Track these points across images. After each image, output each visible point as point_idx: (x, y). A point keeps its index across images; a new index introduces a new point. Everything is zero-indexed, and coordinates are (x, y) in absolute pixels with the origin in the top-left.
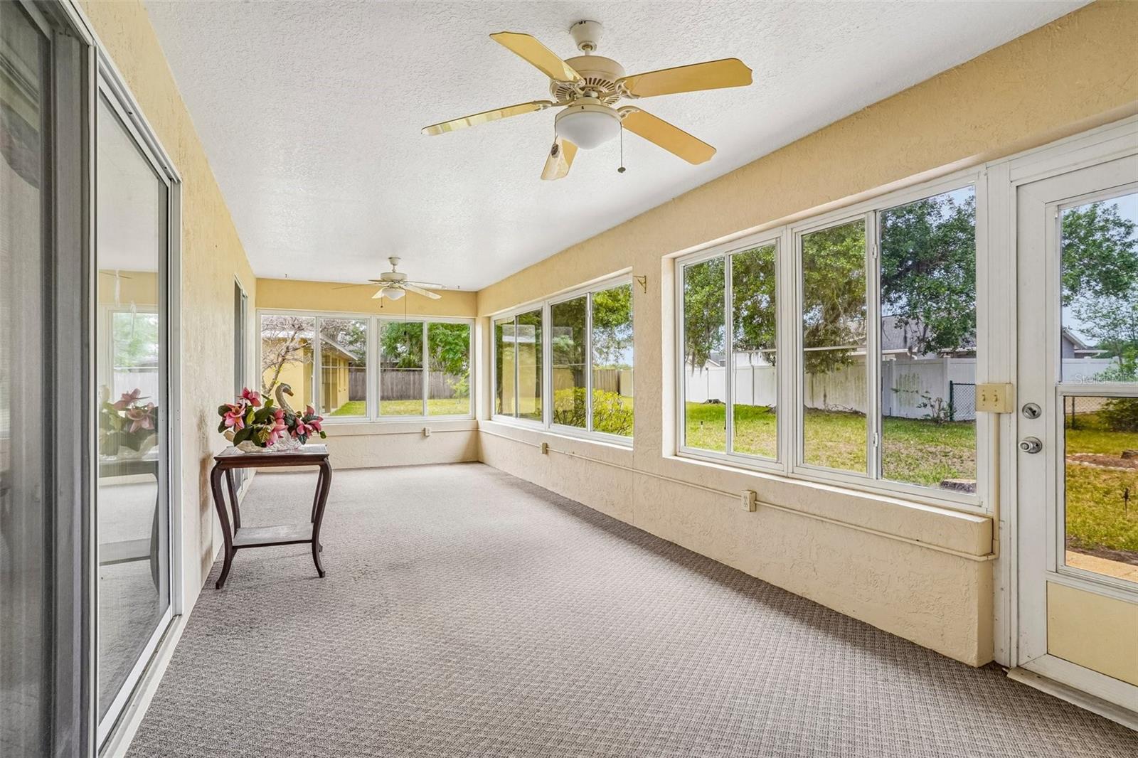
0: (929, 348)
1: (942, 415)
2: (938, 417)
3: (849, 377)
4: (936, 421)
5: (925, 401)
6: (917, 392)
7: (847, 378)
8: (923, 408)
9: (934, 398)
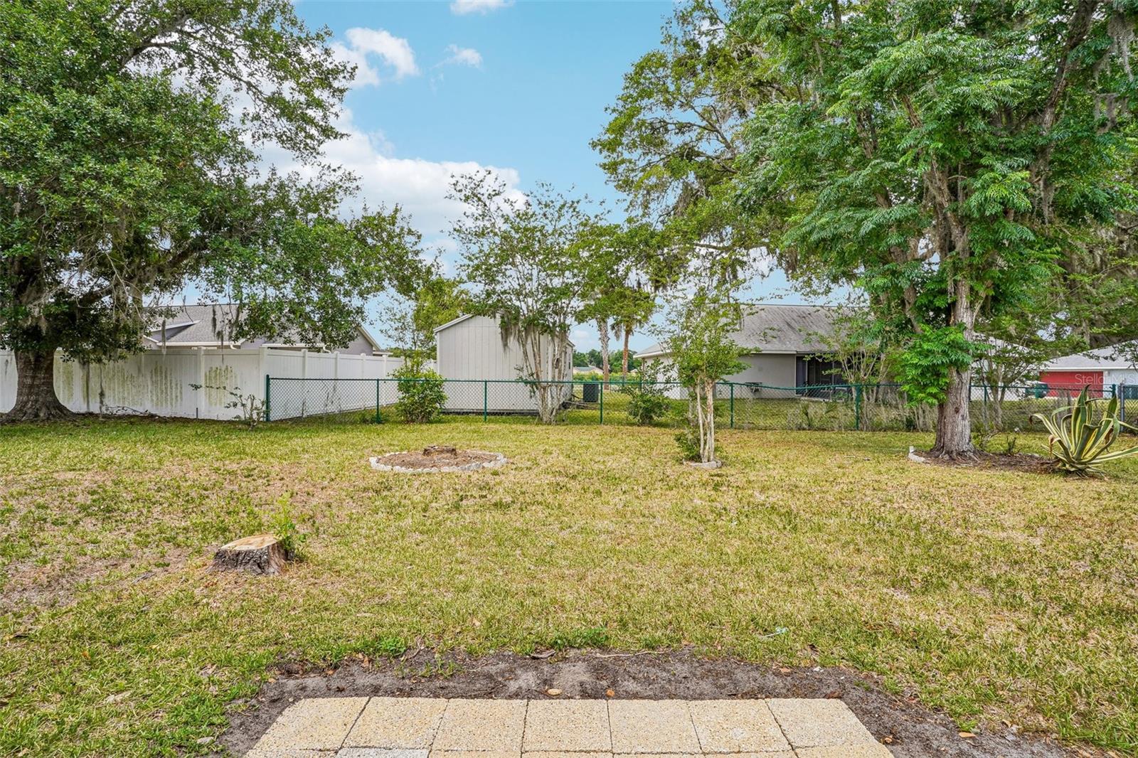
0: (241, 334)
1: (255, 416)
2: (251, 418)
3: (143, 369)
4: (247, 425)
5: (234, 399)
6: (225, 388)
7: (139, 370)
8: (232, 408)
9: (245, 396)
